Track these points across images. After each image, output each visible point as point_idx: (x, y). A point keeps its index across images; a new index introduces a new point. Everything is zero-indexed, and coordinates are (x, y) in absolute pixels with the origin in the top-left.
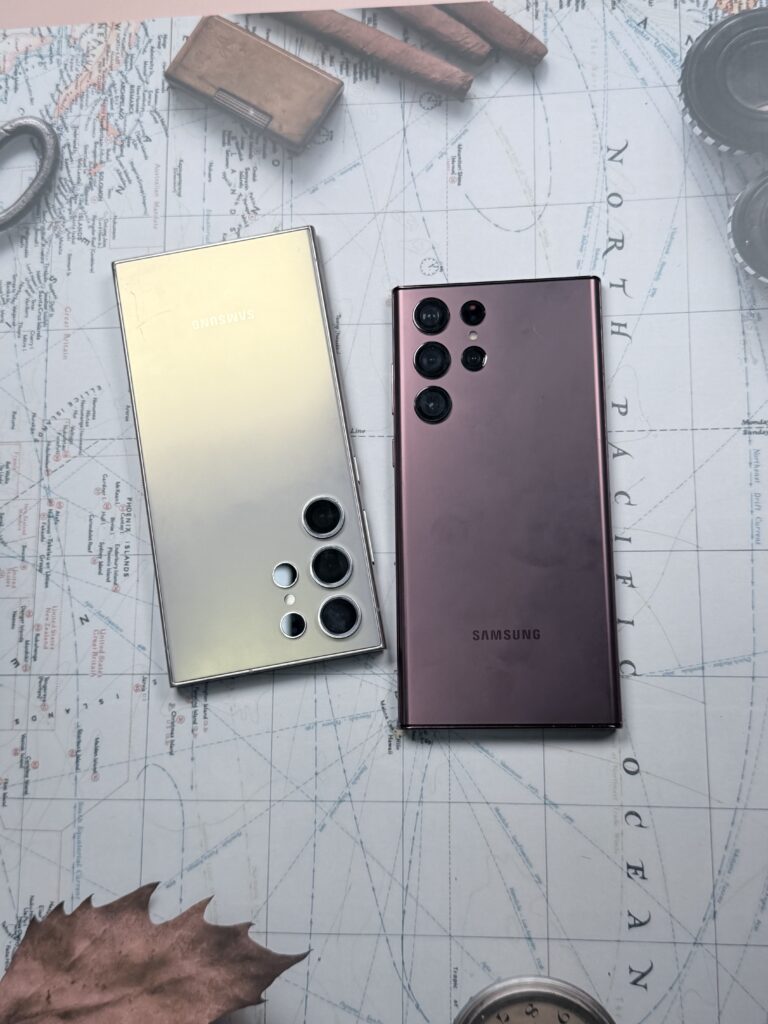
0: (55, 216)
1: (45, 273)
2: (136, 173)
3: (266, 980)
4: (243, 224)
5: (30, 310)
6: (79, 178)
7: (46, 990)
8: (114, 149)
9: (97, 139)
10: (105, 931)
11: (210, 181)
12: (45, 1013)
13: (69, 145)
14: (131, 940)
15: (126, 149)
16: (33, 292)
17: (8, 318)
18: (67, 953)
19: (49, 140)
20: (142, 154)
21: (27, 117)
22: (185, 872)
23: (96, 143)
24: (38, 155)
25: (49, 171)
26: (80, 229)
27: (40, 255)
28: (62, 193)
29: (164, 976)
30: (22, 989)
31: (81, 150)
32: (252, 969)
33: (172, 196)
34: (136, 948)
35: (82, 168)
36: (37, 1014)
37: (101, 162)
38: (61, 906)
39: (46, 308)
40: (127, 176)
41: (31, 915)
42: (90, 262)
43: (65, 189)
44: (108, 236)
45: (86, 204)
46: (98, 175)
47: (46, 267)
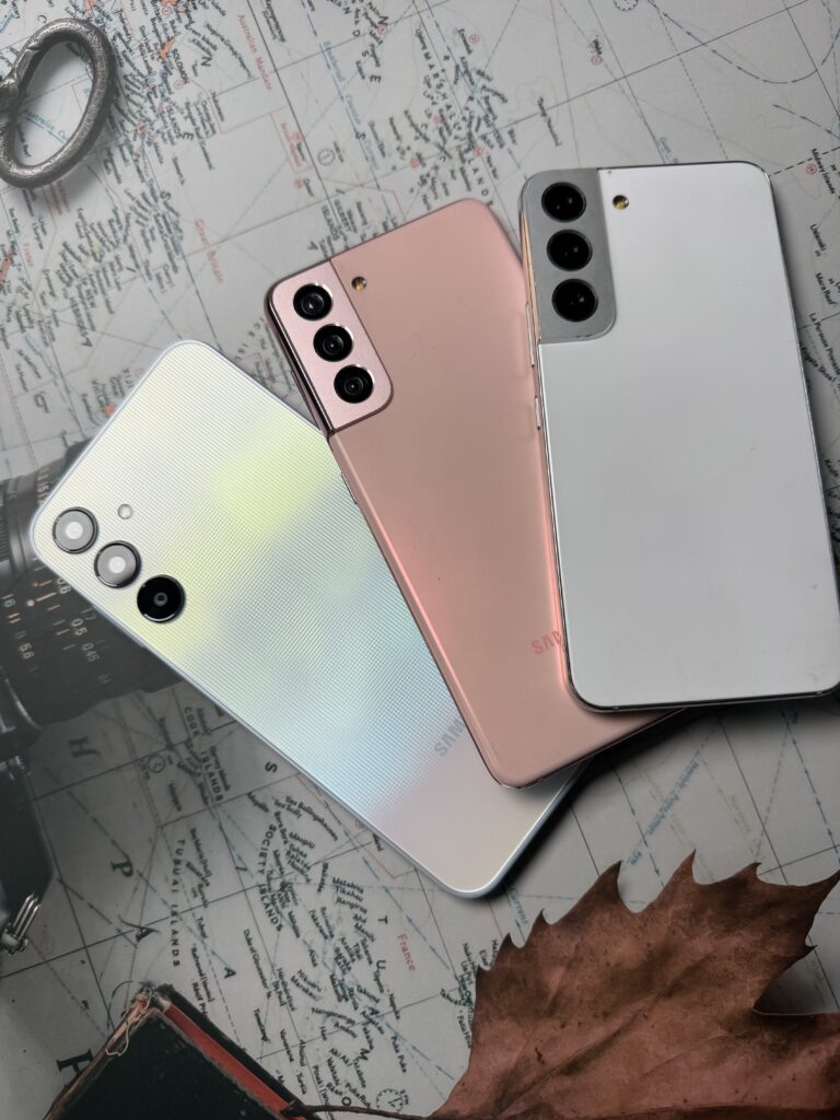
0: (136, 121)
1: (153, 192)
2: (218, 35)
3: (805, 921)
4: (376, 44)
5: (151, 243)
6: (149, 68)
7: (533, 1049)
8: (179, 19)
9: (152, 14)
10: (577, 947)
11: (313, 9)
12: (542, 1079)
13: (119, 35)
14: (615, 944)
15: (193, 14)
16: (146, 219)
17: (127, 261)
18: (541, 993)
19: (93, 40)
20: (217, 11)
21: (52, 24)
22: (648, 838)
23: (153, 20)
24: (85, 61)
25: (107, 74)
26: (175, 125)
27: (137, 175)
28: (134, 92)
29: (674, 971)
30: (501, 1060)
31: (137, 36)
32: (781, 917)
33: (274, 44)
34: (625, 950)
35: (149, 55)
36: (534, 1083)
37: (169, 39)
38: (508, 940)
39: (169, 230)
40: (208, 42)
41: (473, 967)
42: (203, 157)
43: (136, 86)
44: (215, 119)
45: (170, 93)
46: (171, 54)
47: (151, 185)
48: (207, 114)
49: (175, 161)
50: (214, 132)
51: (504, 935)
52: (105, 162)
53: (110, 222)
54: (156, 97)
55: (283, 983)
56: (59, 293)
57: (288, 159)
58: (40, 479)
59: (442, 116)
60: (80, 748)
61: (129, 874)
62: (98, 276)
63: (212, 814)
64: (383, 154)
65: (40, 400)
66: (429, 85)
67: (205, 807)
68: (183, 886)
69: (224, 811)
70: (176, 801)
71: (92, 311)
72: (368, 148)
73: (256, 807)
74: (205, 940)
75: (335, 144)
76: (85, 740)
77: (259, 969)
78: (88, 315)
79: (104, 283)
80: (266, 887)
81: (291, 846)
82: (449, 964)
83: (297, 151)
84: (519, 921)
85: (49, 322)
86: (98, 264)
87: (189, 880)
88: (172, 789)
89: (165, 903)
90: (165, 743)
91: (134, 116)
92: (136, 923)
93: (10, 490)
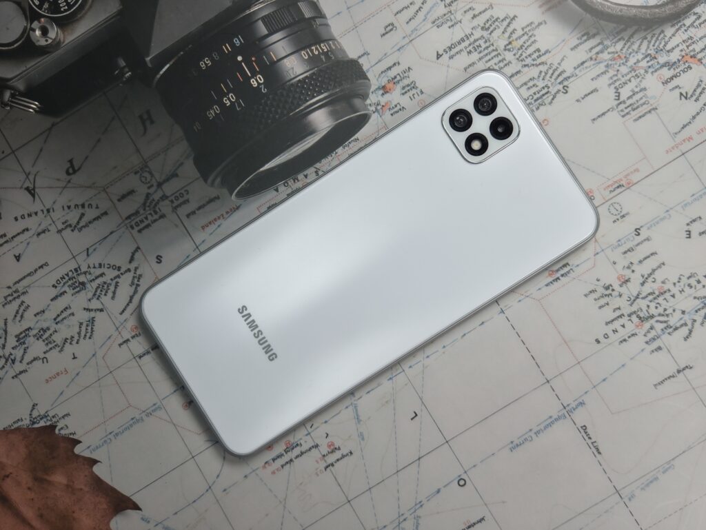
1: (566, 79)
5: (525, 87)
6: (673, 49)
14: (87, 515)
16: (544, 79)
26: (626, 83)
27: (580, 62)
31: (700, 33)
34: (85, 522)
35: (684, 46)
37: (700, 60)
38: (80, 442)
39: (536, 100)
40: (701, 93)
41: (55, 422)
42: (601, 113)
43: (656, 42)
44: (635, 114)
45: (652, 73)
46: (687, 65)
47: (573, 76)
48: (638, 107)
49: (595, 90)
50: (623, 116)
51: (80, 439)
52: (587, 34)
53: (538, 50)
54: (648, 62)
55: (19, 296)
56: (476, 22)
57: (609, 179)
58: (331, 42)
59: (665, 292)
60: (146, 120)
61: (68, 173)
62: (493, 50)
63: (120, 225)
64: (625, 253)
65: (390, 28)
66: (689, 278)
67: (124, 218)
68: (68, 213)
69: (124, 233)
70: (123, 197)
71: (464, 53)
72: (628, 239)
73: (131, 254)
74: (35, 236)
75: (628, 214)
76: (152, 122)
77: (24, 277)
78: (461, 50)
79: (489, 57)
80: (79, 272)
81: (111, 284)
82: (54, 406)
83: (616, 185)
84: (91, 448)
85: (451, 20)
86: (503, 47)
87: (73, 217)
88: (131, 192)
89: (54, 203)
90: (161, 181)
91: (629, 48)
92: (37, 185)
93: (318, 21)
